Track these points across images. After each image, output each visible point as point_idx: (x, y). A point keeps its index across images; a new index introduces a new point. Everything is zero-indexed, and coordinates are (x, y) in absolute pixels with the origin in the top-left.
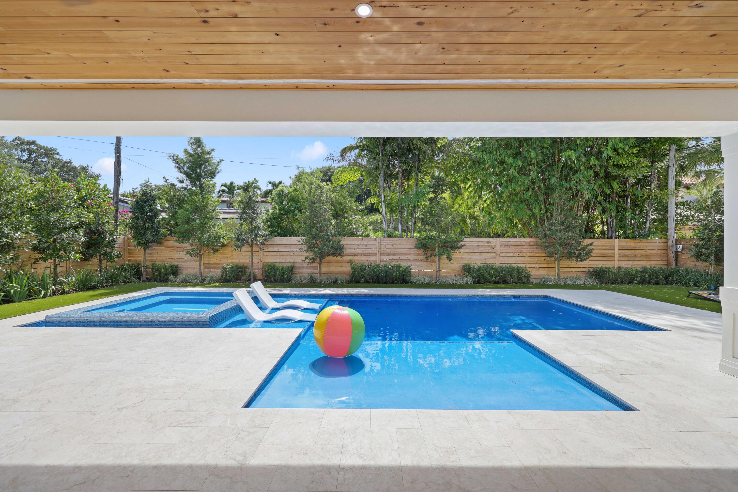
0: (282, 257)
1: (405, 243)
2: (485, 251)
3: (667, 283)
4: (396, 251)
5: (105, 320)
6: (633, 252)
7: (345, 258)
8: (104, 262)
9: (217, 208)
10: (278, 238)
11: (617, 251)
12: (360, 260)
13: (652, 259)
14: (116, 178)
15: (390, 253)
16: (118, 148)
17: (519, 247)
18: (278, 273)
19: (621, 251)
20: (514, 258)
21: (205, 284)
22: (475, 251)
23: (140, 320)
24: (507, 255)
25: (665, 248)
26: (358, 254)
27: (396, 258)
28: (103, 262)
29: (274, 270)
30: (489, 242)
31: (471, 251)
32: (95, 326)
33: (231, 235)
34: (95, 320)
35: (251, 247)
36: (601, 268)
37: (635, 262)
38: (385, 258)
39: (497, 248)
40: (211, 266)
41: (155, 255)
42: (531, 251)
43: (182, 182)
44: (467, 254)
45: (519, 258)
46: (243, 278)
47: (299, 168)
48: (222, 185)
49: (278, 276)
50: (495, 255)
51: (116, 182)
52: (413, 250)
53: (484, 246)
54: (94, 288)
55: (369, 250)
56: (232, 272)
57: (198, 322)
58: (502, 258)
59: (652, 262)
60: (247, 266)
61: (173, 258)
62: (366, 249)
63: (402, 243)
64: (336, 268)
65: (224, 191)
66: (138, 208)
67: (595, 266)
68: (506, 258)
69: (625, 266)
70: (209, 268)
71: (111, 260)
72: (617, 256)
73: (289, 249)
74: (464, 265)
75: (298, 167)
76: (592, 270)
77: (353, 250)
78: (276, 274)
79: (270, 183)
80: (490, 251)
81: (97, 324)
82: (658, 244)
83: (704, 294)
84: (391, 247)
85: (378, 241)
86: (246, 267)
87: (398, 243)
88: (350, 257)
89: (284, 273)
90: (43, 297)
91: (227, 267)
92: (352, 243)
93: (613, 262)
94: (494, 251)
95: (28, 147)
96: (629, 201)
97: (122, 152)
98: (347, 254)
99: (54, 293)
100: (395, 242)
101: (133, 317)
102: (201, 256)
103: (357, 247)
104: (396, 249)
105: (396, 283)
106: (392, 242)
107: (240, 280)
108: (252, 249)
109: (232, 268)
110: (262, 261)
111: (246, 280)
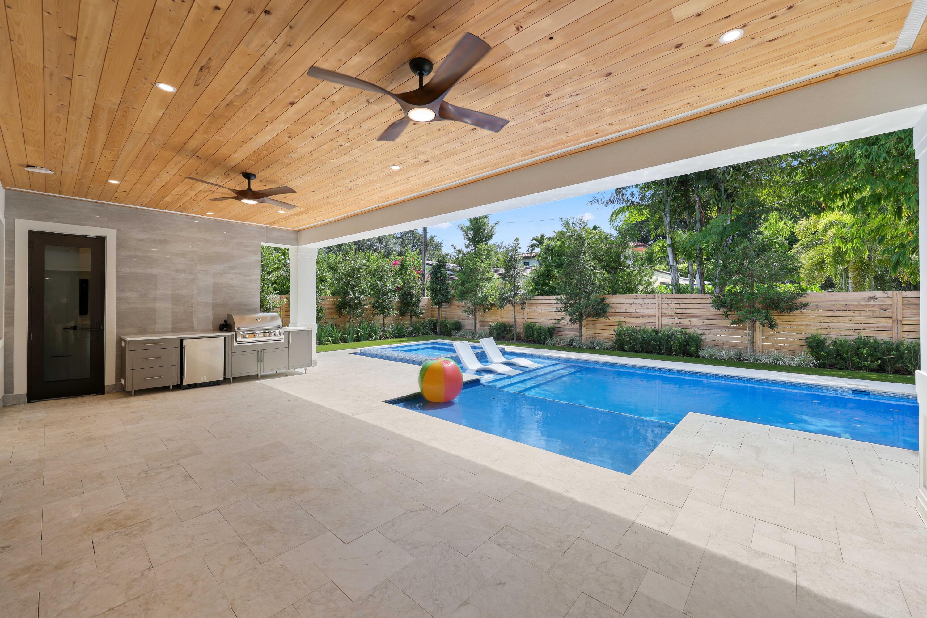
0: (545, 317)
1: (698, 301)
2: (863, 314)
4: (685, 312)
7: (611, 319)
10: (540, 297)
12: (634, 323)
15: (677, 315)
21: (476, 339)
26: (630, 316)
27: (684, 321)
29: (532, 330)
31: (830, 313)
33: (496, 295)
35: (514, 306)
38: (668, 321)
39: (894, 310)
40: (485, 323)
41: (447, 313)
44: (821, 319)
46: (507, 336)
47: (563, 220)
48: (533, 239)
49: (535, 336)
50: (889, 322)
52: (709, 311)
53: (859, 306)
54: (403, 336)
55: (646, 311)
56: (497, 330)
58: (908, 328)
62: (641, 310)
63: (694, 301)
64: (603, 332)
65: (535, 246)
70: (483, 326)
71: (417, 316)
73: (552, 309)
74: (809, 336)
75: (561, 219)
77: (624, 310)
78: (534, 334)
80: (878, 314)
84: (678, 306)
85: (657, 299)
86: (511, 327)
87: (687, 301)
88: (617, 319)
89: (541, 333)
90: (374, 340)
91: (493, 325)
92: (622, 301)
98: (615, 315)
99: (381, 338)
100: (683, 300)
102: (475, 315)
103: (629, 306)
104: (685, 309)
105: (675, 355)
106: (678, 300)
107: (504, 338)
108: (515, 308)
109: (497, 326)
110: (526, 320)
111: (509, 339)
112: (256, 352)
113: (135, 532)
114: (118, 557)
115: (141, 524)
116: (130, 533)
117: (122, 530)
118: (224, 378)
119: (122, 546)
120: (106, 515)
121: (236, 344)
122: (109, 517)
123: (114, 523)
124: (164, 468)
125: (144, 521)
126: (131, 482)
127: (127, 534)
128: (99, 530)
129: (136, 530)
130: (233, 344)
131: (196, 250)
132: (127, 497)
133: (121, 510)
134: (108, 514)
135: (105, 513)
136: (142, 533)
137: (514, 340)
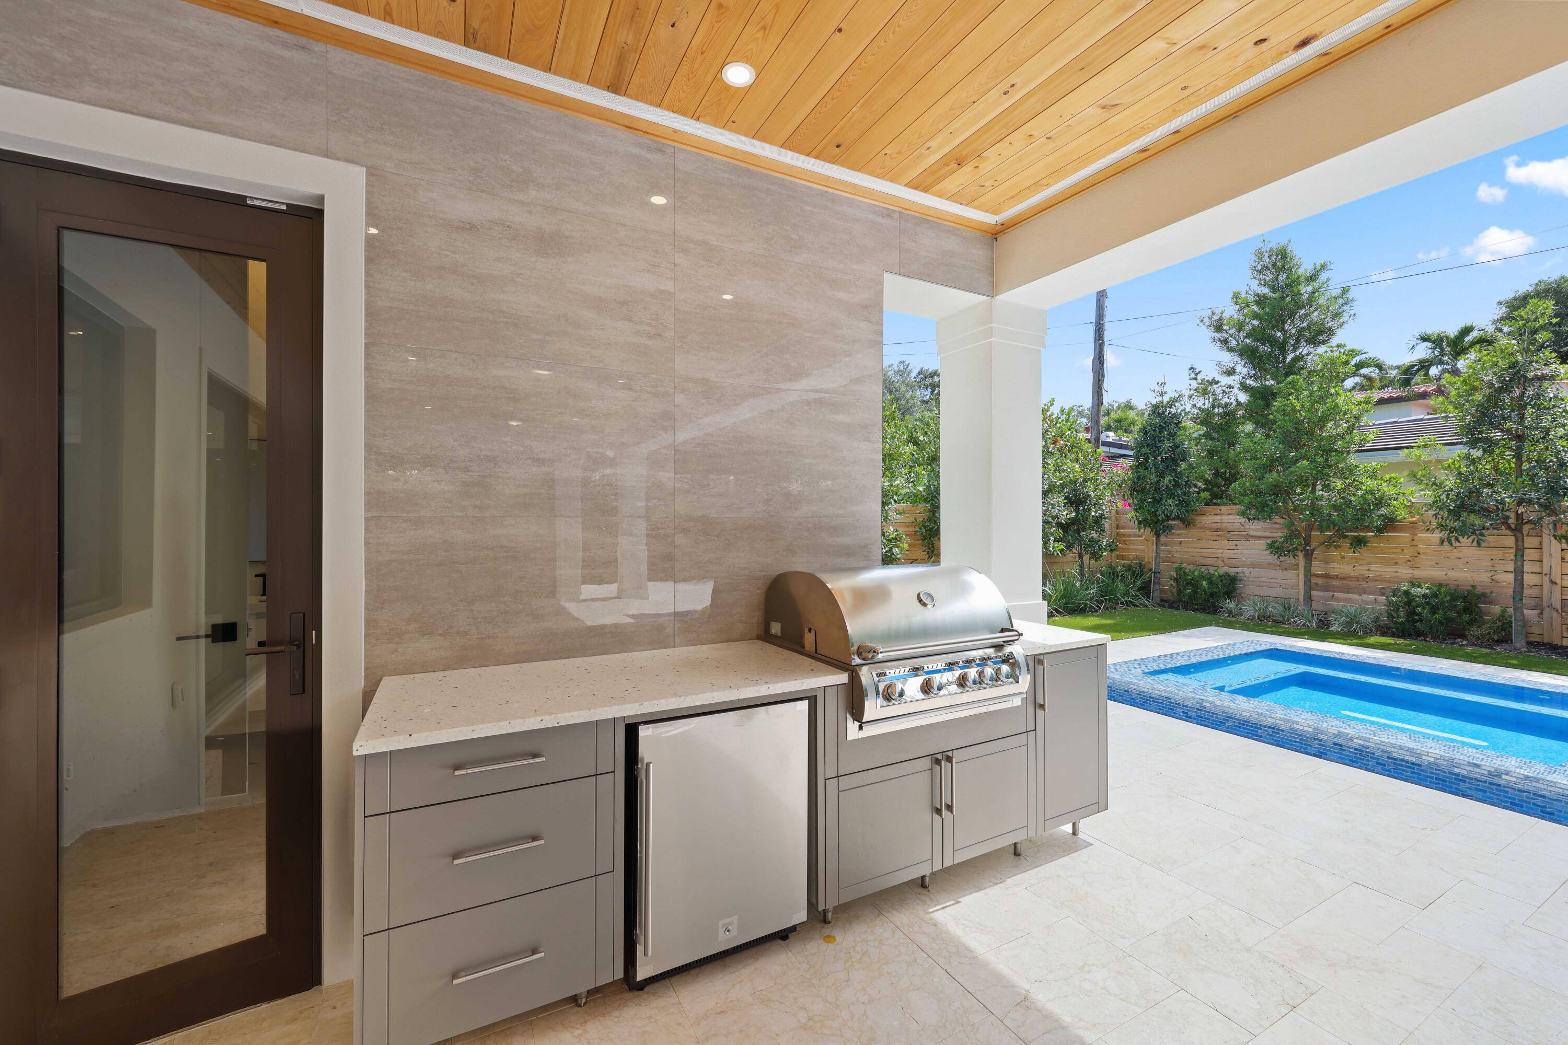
5: (1213, 710)
8: (1086, 558)
9: (1364, 420)
14: (1096, 390)
16: (1099, 330)
23: (1320, 736)
28: (1084, 558)
32: (1187, 717)
33: (1420, 496)
34: (1186, 703)
40: (1334, 582)
41: (1175, 548)
43: (1231, 372)
46: (1474, 631)
51: (1096, 398)
56: (1434, 610)
60: (1484, 595)
61: (1219, 555)
66: (1148, 445)
70: (1326, 588)
79: (1425, 339)
81: (1191, 714)
91: (1414, 591)
95: (931, 381)
97: (1107, 336)
101: (1297, 723)
102: (1309, 556)
107: (1463, 636)
108: (1520, 540)
109: (1435, 595)
110: (1558, 581)
111: (1488, 640)
112: (927, 762)
118: (812, 904)
121: (852, 731)
130: (841, 731)
131: (669, 286)
137: (1518, 646)
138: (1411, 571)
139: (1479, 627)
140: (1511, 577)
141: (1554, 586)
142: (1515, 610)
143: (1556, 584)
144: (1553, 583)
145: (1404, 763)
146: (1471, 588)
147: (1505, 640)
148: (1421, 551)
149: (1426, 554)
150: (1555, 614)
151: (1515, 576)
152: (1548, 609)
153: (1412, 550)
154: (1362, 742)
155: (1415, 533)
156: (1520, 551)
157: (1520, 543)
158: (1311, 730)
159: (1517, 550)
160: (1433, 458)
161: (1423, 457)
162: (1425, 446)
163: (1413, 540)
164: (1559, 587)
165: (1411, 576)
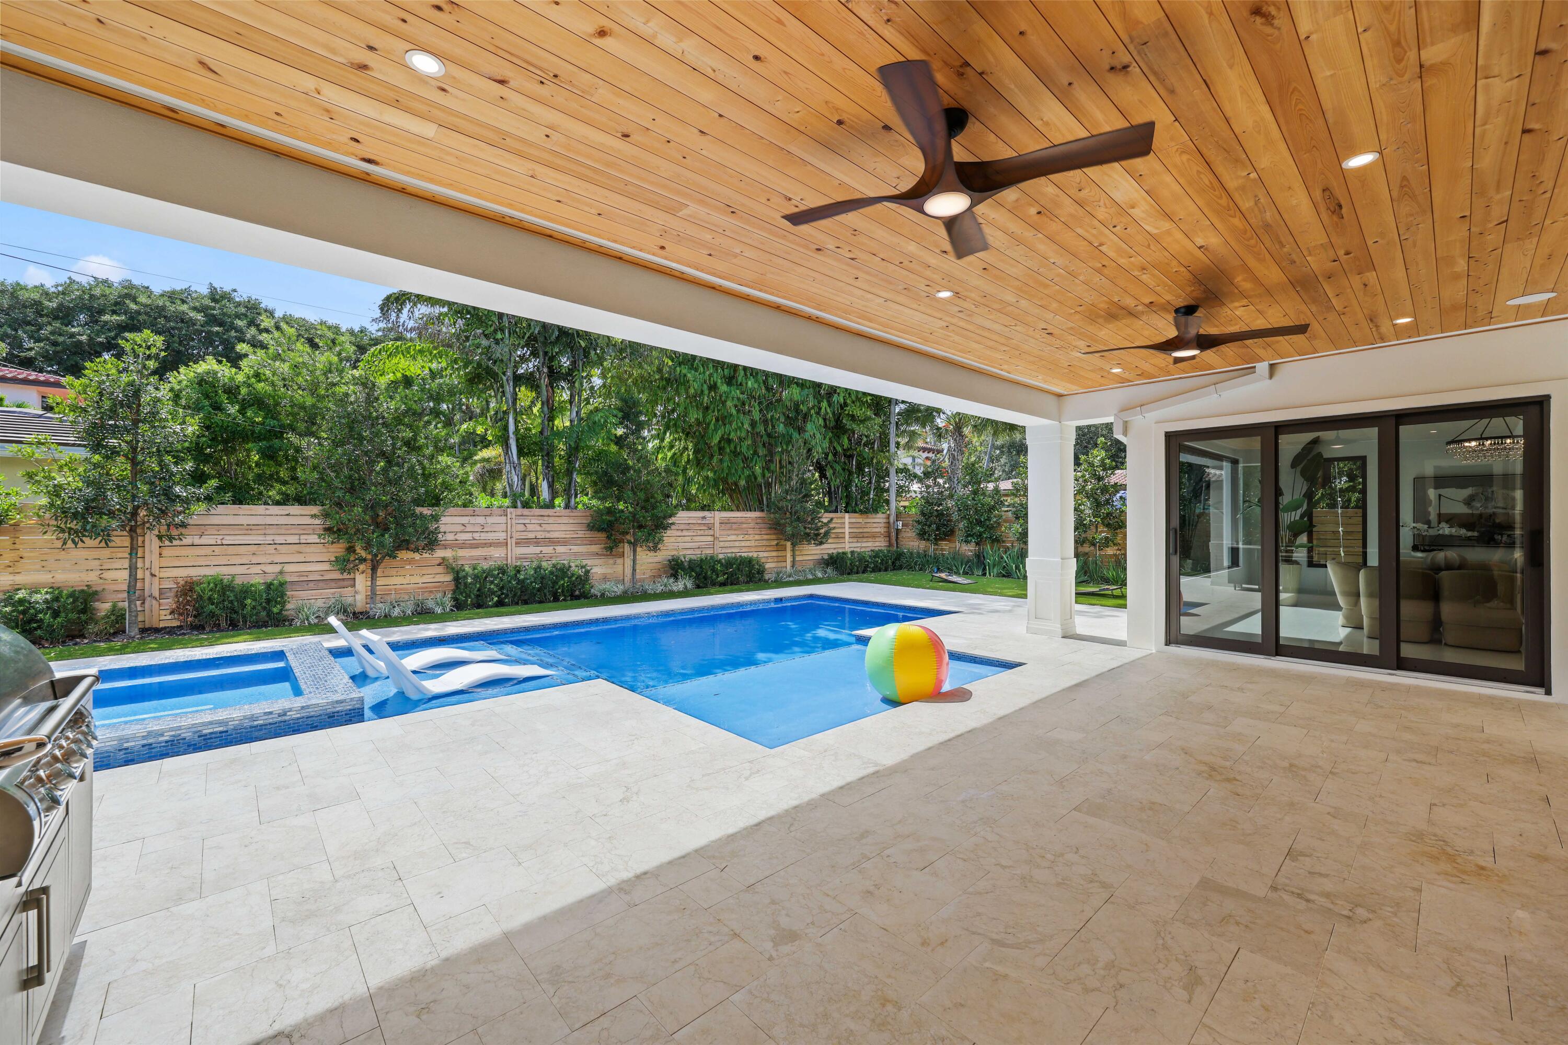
1: (563, 520)
2: (699, 533)
3: (894, 569)
4: (548, 535)
6: (861, 530)
7: (440, 553)
11: (847, 531)
12: (467, 558)
13: (877, 539)
15: (537, 542)
17: (744, 526)
18: (249, 601)
19: (852, 530)
20: (737, 544)
22: (685, 533)
24: (729, 538)
25: (887, 525)
26: (463, 546)
27: (546, 550)
30: (704, 518)
31: (681, 533)
35: (133, 532)
36: (839, 553)
37: (864, 545)
38: (524, 551)
39: (715, 529)
42: (759, 532)
44: (677, 540)
45: (743, 544)
46: (92, 629)
49: (246, 610)
50: (712, 539)
52: (581, 534)
53: (696, 525)
55: (491, 536)
57: (331, 716)
58: (722, 544)
59: (877, 544)
60: (96, 593)
62: (482, 534)
63: (559, 520)
64: (407, 580)
67: (830, 552)
68: (727, 544)
69: (858, 550)
72: (847, 536)
74: (670, 558)
76: (826, 557)
77: (452, 537)
78: (242, 606)
80: (706, 533)
82: (881, 520)
83: (943, 575)
84: (538, 528)
85: (509, 517)
87: (551, 520)
91: (34, 597)
92: (456, 520)
93: (843, 545)
94: (711, 532)
96: (854, 463)
100: (546, 518)
103: (462, 528)
104: (549, 531)
105: (563, 600)
106: (540, 518)
107: (83, 636)
108: (135, 539)
109: (56, 599)
110: (157, 574)
111: (106, 634)
113: (1433, 838)
114: (1465, 829)
115: (1419, 841)
116: (1440, 840)
117: (1449, 849)
119: (1456, 834)
120: (1468, 882)
122: (1464, 877)
123: (1457, 863)
124: (1308, 901)
125: (1413, 841)
126: (1395, 914)
127: (1444, 841)
128: (1483, 868)
129: (1430, 839)
132: (1419, 890)
133: (1439, 874)
134: (1462, 882)
135: (1466, 885)
136: (1425, 833)
137: (132, 634)
138: (11, 577)
139: (96, 624)
140: (125, 574)
141: (154, 578)
142: (130, 602)
143: (155, 576)
144: (153, 575)
145: (213, 736)
146: (86, 588)
147: (121, 631)
148: (25, 555)
149: (29, 558)
150: (154, 602)
151: (130, 572)
152: (149, 599)
153: (12, 555)
154: (173, 733)
155: (17, 536)
156: (133, 549)
157: (135, 542)
158: (116, 742)
159: (132, 549)
160: (50, 457)
161: (37, 455)
162: (39, 443)
163: (15, 544)
164: (157, 578)
165: (11, 583)
